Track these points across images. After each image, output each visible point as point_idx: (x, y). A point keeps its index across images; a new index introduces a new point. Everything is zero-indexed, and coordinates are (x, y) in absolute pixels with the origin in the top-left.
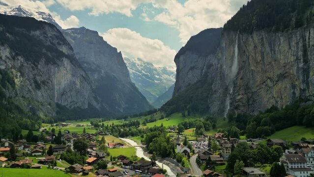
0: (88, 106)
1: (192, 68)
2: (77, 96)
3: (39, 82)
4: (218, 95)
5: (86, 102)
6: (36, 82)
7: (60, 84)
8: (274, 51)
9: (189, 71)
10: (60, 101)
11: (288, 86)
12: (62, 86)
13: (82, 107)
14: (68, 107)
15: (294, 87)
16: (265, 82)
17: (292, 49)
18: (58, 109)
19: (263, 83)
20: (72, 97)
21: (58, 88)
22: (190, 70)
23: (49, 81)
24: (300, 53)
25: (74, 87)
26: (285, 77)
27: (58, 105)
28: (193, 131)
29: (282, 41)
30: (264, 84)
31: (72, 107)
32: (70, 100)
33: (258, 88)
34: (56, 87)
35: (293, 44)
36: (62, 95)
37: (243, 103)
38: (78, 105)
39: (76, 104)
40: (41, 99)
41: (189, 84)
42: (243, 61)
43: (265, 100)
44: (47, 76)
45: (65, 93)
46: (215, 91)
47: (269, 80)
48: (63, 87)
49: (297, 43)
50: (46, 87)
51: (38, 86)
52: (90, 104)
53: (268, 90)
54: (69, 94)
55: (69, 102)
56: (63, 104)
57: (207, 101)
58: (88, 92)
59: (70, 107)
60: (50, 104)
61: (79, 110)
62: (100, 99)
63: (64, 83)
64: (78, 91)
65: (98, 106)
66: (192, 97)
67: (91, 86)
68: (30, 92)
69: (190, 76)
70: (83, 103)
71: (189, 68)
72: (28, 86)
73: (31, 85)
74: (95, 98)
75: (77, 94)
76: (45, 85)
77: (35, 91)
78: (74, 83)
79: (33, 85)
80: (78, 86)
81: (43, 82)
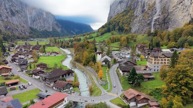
0: (53, 30)
2: (44, 23)
3: (14, 11)
4: (138, 19)
5: (51, 27)
6: (11, 11)
7: (31, 14)
9: (118, 4)
10: (33, 25)
13: (48, 30)
14: (38, 29)
18: (31, 31)
19: (179, 4)
20: (40, 23)
21: (30, 16)
23: (22, 11)
25: (41, 17)
27: (31, 28)
28: (118, 44)
31: (41, 30)
32: (39, 25)
36: (34, 22)
37: (159, 22)
38: (45, 28)
39: (44, 28)
40: (16, 22)
41: (118, 14)
43: (180, 17)
44: (21, 8)
45: (35, 20)
46: (136, 16)
48: (34, 16)
50: (19, 15)
51: (13, 14)
52: (53, 28)
53: (184, 9)
54: (38, 22)
55: (39, 26)
56: (35, 28)
57: (130, 24)
58: (52, 20)
59: (40, 30)
60: (23, 27)
61: (46, 32)
62: (60, 26)
63: (34, 13)
64: (44, 19)
65: (59, 30)
66: (119, 22)
67: (54, 16)
68: (7, 17)
69: (119, 8)
70: (49, 27)
71: (119, 2)
72: (6, 14)
73: (8, 12)
74: (57, 24)
75: (44, 21)
76: (18, 13)
77: (11, 17)
78: (42, 14)
79: (10, 13)
80: (45, 16)
81: (17, 11)
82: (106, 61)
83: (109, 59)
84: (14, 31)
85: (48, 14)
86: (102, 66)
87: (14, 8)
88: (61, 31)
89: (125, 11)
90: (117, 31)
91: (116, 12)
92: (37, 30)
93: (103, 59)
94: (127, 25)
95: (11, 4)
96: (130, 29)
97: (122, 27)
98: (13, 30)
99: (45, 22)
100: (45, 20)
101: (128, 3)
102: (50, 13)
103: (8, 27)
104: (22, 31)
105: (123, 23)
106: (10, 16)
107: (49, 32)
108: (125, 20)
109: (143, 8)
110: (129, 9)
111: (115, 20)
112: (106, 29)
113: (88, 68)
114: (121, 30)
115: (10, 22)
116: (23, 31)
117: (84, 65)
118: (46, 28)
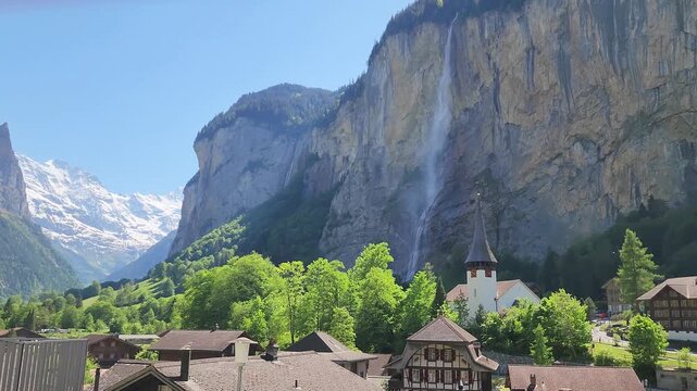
1: (253, 166)
4: (359, 223)
8: (623, 42)
9: (243, 173)
11: (666, 153)
16: (559, 155)
22: (245, 170)
26: (656, 124)
29: (651, 9)
30: (557, 161)
42: (466, 110)
47: (578, 148)
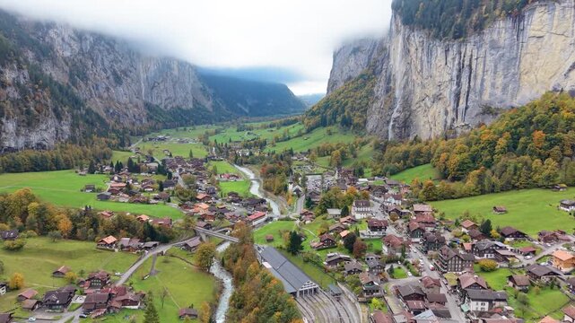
0: (194, 105)
2: (174, 88)
3: (119, 73)
5: (191, 99)
6: (114, 73)
7: (147, 70)
9: (351, 54)
10: (150, 98)
11: (442, 111)
12: (151, 74)
13: (184, 107)
14: (162, 107)
15: (446, 113)
16: (424, 100)
17: (448, 65)
18: (148, 112)
19: (422, 101)
20: (167, 91)
21: (145, 77)
23: (131, 69)
24: (455, 73)
25: (169, 74)
26: (440, 99)
27: (148, 106)
28: (329, 160)
29: (439, 52)
31: (169, 108)
32: (164, 96)
33: (418, 105)
34: (143, 76)
35: (449, 59)
36: (152, 89)
37: (399, 124)
38: (177, 103)
39: (174, 101)
40: (124, 98)
41: (350, 78)
43: (422, 123)
44: (129, 61)
45: (156, 84)
46: (377, 98)
47: (427, 99)
48: (153, 74)
49: (454, 59)
50: (129, 80)
51: (118, 81)
52: (195, 102)
53: (425, 111)
54: (162, 87)
55: (164, 99)
56: (155, 103)
57: (365, 111)
58: (192, 81)
59: (166, 107)
60: (137, 106)
61: (179, 111)
62: (211, 91)
63: (153, 68)
64: (174, 80)
65: (208, 104)
66: (346, 104)
67: (195, 69)
68: (108, 89)
69: (352, 63)
70: (185, 100)
71: (351, 49)
72: (105, 80)
73: (108, 78)
74: (203, 90)
75: (174, 85)
76: (127, 76)
77: (114, 87)
78: (169, 67)
79: (112, 78)
80: (176, 72)
81: (124, 72)
82: (297, 191)
83: (300, 189)
84: (121, 118)
85: (182, 65)
86: (293, 195)
87: (119, 64)
88: (213, 107)
89: (362, 76)
90: (339, 124)
91: (344, 73)
92: (161, 109)
93: (294, 189)
94: (358, 113)
95: (112, 57)
96: (365, 122)
97: (350, 117)
98: (119, 116)
99: (177, 85)
100: (176, 82)
101: (372, 54)
102: (186, 63)
103: (111, 111)
104: (134, 116)
105: (353, 109)
106: (114, 85)
107: (187, 112)
108: (358, 102)
109: (389, 83)
110: (371, 71)
111: (339, 98)
112: (318, 118)
113: (280, 197)
114: (347, 123)
115: (113, 100)
116: (137, 117)
117: (275, 194)
118: (179, 102)
